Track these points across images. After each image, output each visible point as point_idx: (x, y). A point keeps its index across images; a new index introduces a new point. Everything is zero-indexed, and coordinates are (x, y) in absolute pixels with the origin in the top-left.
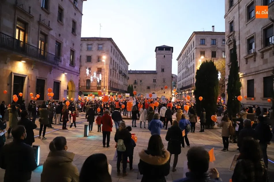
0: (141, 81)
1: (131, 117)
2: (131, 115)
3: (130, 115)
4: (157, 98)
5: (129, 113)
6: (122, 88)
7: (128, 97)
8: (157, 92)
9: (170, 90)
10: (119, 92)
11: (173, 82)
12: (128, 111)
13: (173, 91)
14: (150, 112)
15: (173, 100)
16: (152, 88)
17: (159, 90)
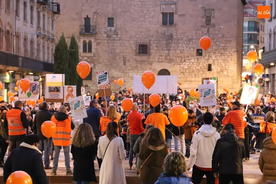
0: (111, 21)
1: (68, 172)
2: (72, 165)
3: (67, 165)
4: (180, 91)
5: (62, 154)
6: (32, 53)
7: (57, 89)
8: (177, 68)
9: (235, 57)
10: (16, 68)
11: (246, 25)
12: (60, 147)
13: (245, 62)
14: (151, 148)
15: (247, 99)
16: (156, 48)
17: (188, 58)
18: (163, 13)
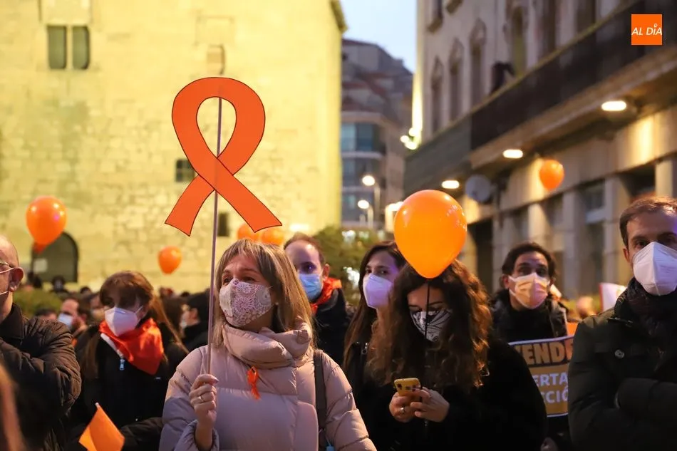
8: (104, 224)
16: (26, 154)
17: (142, 192)
18: (51, 29)
